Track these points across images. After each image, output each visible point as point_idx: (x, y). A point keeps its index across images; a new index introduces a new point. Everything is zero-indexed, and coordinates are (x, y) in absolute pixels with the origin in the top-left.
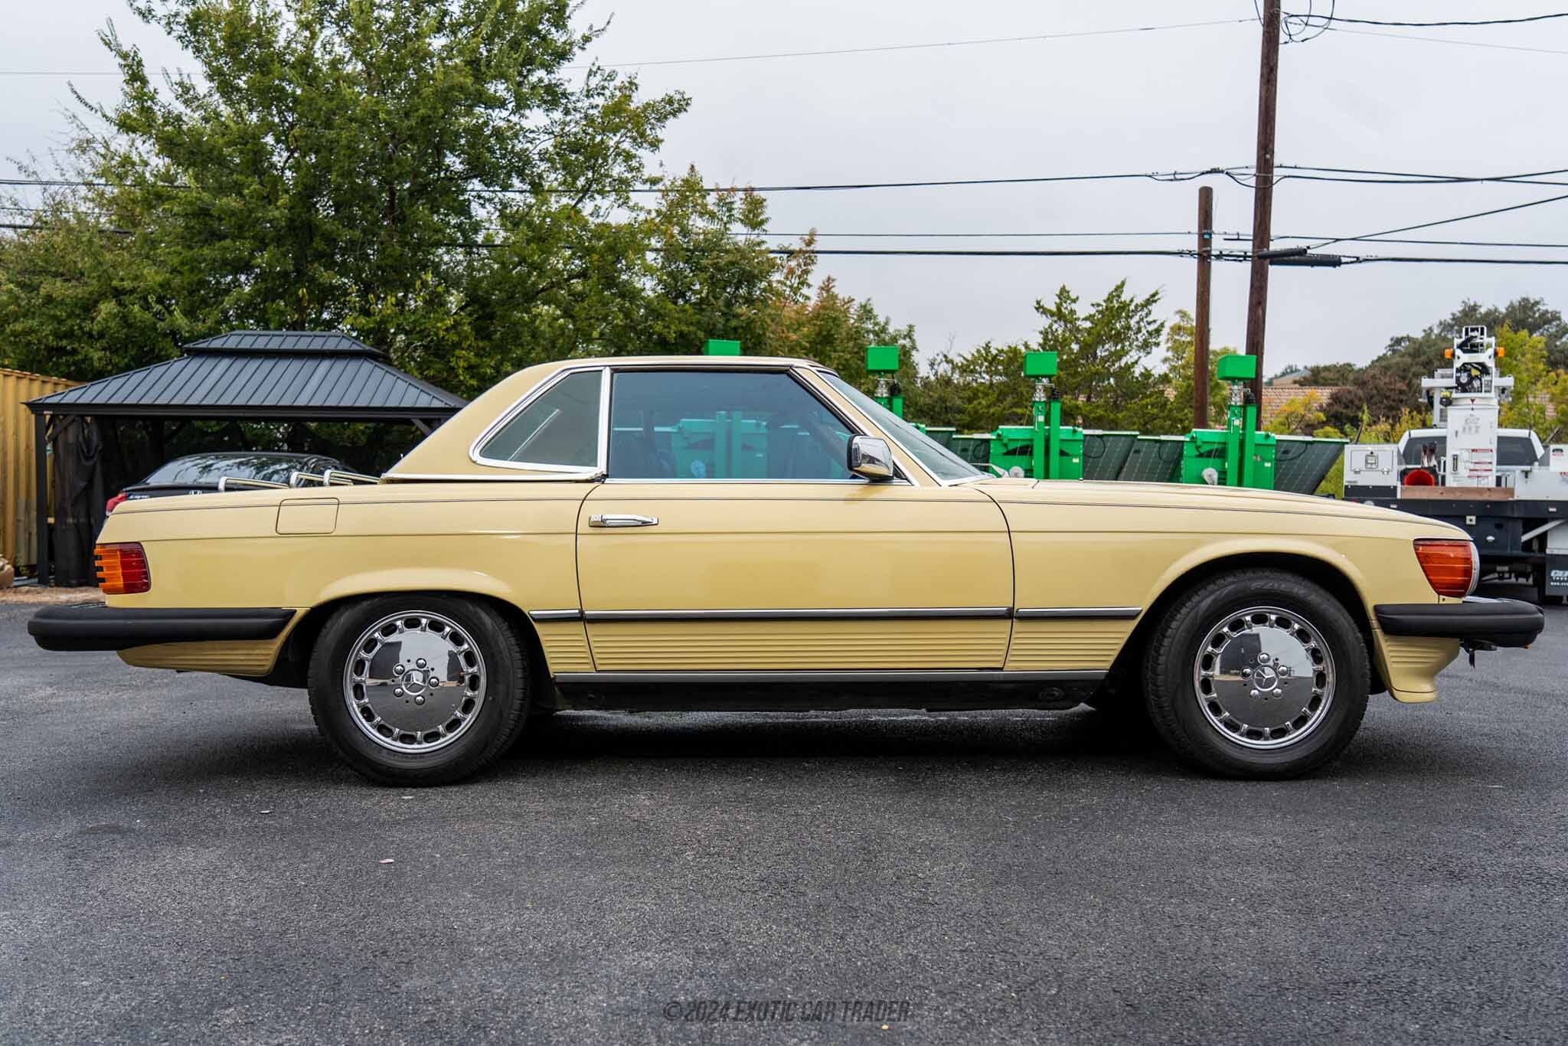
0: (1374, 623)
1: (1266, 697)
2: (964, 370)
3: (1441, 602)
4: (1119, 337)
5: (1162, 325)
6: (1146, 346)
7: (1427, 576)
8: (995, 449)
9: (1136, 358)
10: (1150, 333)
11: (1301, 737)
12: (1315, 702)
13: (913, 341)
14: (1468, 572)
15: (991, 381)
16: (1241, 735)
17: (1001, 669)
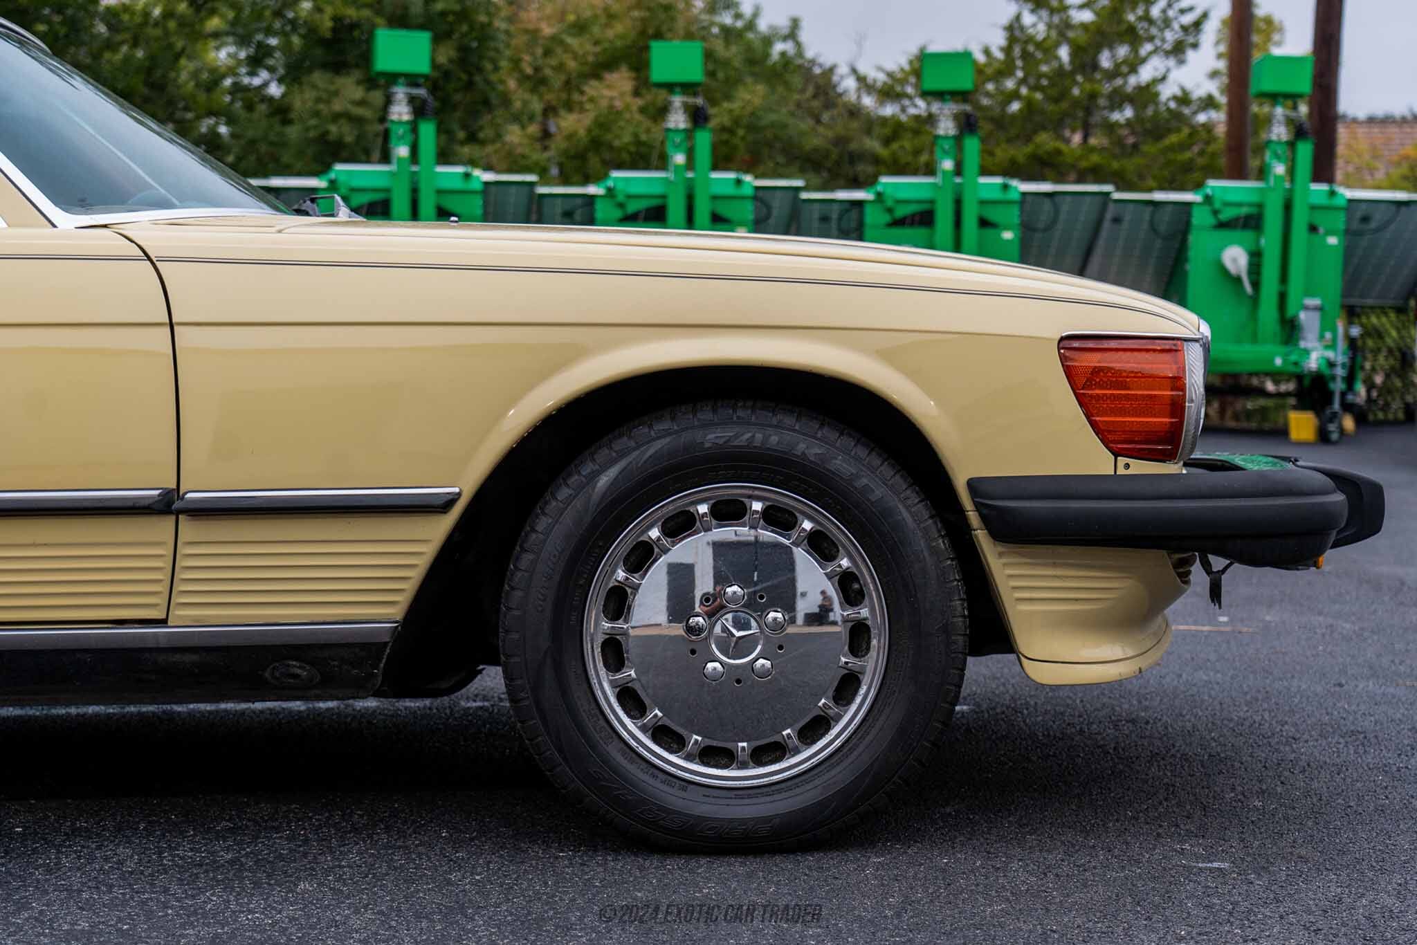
0: (973, 518)
1: (738, 677)
2: (888, 93)
3: (1121, 471)
4: (1132, 36)
5: (1205, 15)
6: (1178, 51)
7: (1088, 416)
8: (873, 217)
9: (1162, 70)
10: (1185, 29)
11: (815, 760)
12: (847, 686)
13: (798, 45)
14: (1177, 407)
15: (928, 110)
16: (688, 758)
17: (163, 622)
